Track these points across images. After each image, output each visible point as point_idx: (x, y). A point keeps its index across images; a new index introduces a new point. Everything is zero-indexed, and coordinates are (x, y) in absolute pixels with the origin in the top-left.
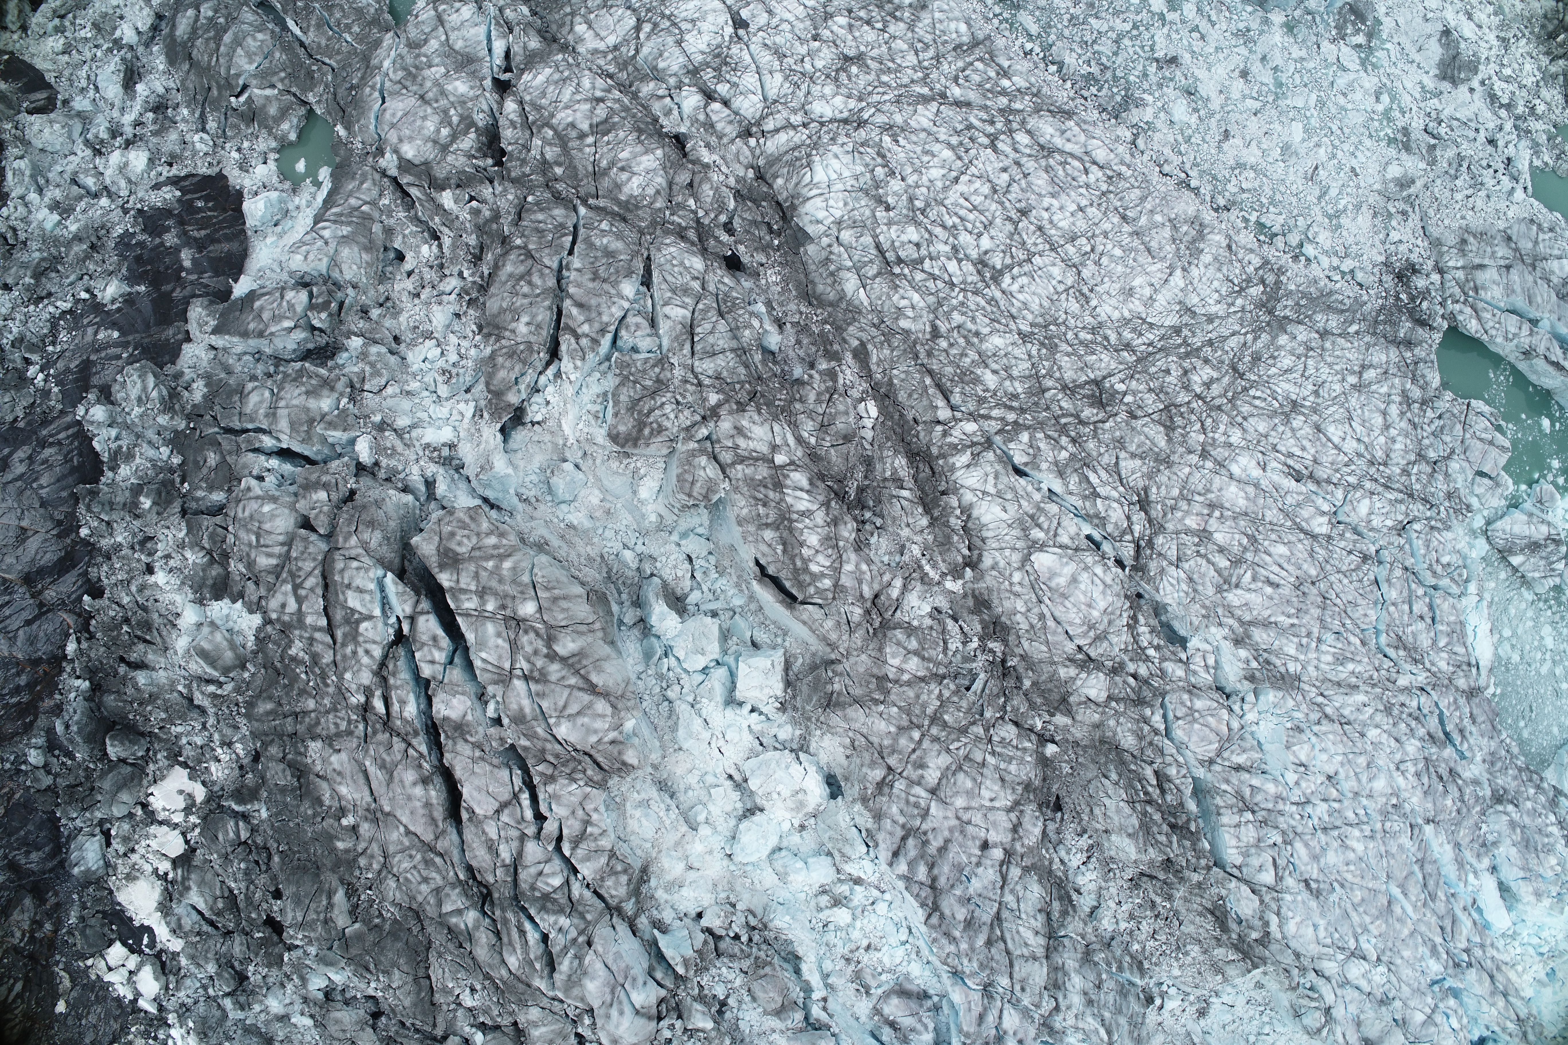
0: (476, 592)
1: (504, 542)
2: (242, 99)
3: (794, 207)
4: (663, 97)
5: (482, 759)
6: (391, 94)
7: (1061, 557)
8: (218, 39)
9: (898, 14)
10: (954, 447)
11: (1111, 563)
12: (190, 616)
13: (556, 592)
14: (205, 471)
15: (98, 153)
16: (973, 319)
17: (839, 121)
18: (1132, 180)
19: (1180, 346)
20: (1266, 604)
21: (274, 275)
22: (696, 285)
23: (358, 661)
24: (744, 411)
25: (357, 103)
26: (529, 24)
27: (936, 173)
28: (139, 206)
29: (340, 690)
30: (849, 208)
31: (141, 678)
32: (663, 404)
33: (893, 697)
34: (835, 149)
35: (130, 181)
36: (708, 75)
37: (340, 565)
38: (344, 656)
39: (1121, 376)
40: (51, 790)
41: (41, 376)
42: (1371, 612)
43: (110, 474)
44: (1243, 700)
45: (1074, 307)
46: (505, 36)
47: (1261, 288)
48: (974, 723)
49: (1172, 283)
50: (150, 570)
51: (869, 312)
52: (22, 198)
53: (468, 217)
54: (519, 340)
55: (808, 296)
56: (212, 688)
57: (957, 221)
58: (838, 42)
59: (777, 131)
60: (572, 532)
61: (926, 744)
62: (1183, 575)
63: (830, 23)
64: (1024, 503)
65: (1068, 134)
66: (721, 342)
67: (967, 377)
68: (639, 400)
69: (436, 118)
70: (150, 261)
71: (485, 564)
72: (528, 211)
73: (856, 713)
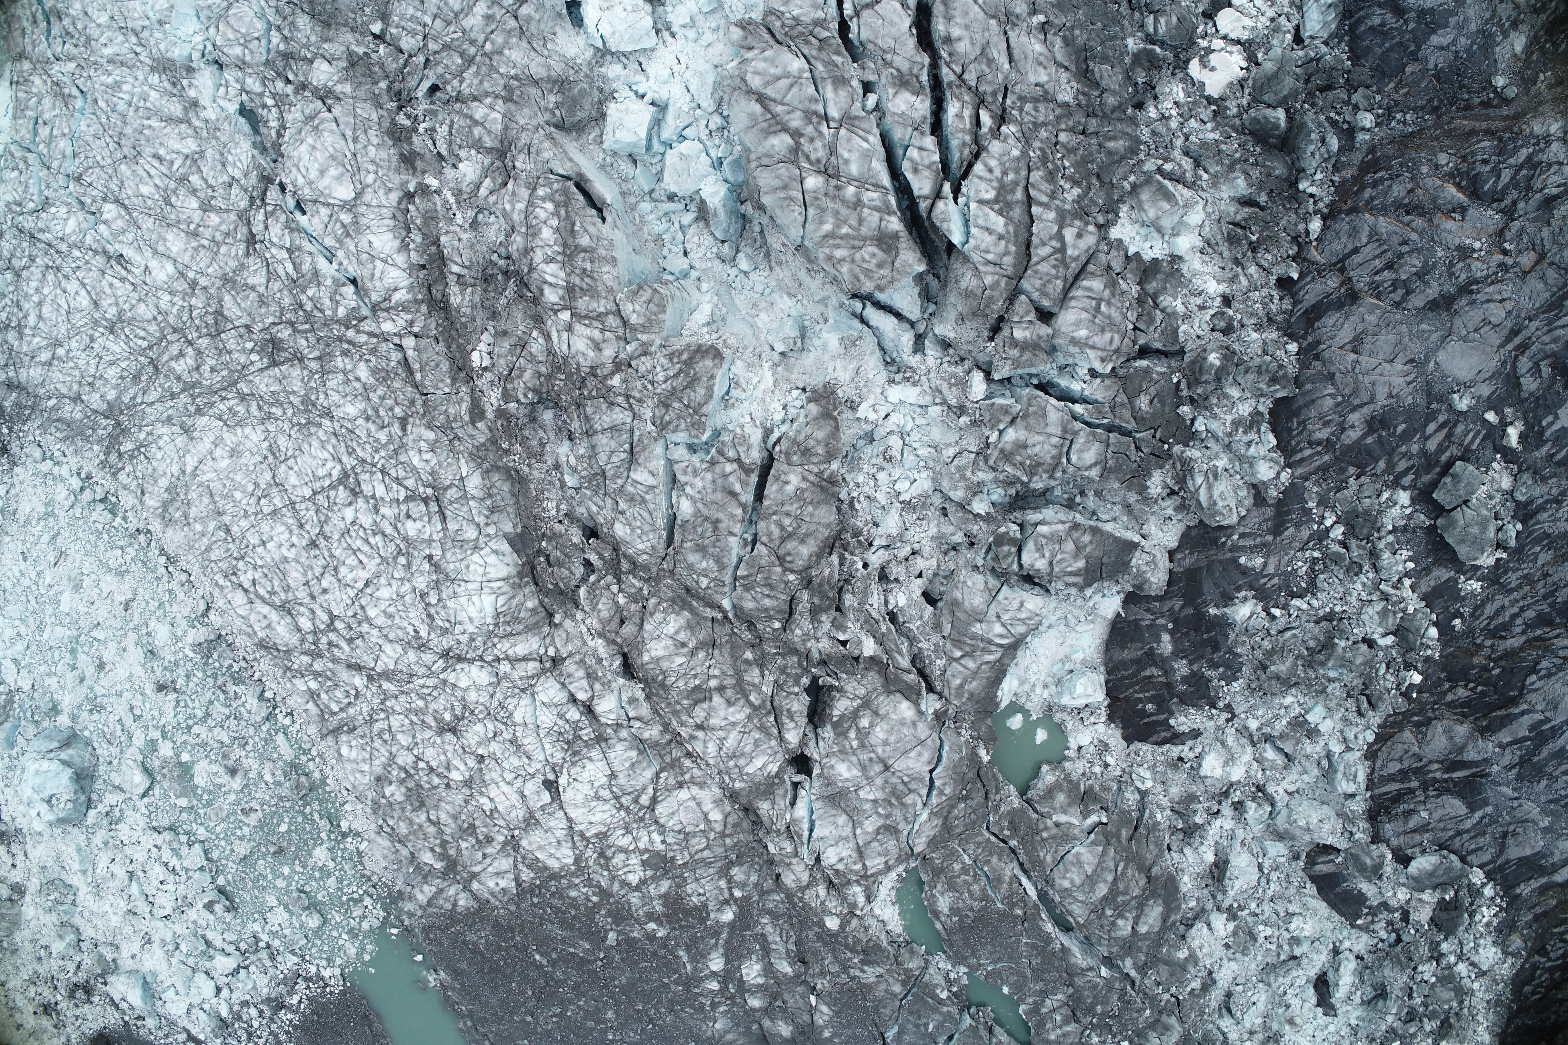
0: (864, 206)
1: (827, 251)
2: (1093, 819)
3: (520, 575)
4: (637, 719)
5: (884, 51)
6: (921, 780)
7: (329, 195)
8: (1114, 891)
9: (403, 775)
10: (405, 309)
11: (290, 187)
12: (1185, 243)
13: (783, 195)
14: (1152, 391)
15: (1260, 788)
16: (369, 435)
17: (465, 659)
18: (216, 569)
19: (199, 396)
20: (165, 140)
21: (1077, 612)
22: (623, 505)
23: (1002, 164)
24: (592, 368)
25: (961, 780)
26: (768, 832)
27: (385, 593)
28: (1213, 711)
29: (1027, 142)
30: (465, 563)
31: (1241, 185)
32: (665, 382)
33: (502, 82)
34: (471, 629)
35: (1223, 743)
36: (587, 733)
37: (1008, 260)
38: (1017, 171)
39: (252, 369)
40: (1351, 87)
41: (1328, 523)
42: (83, 128)
43: (1261, 408)
44: (203, 56)
45: (282, 441)
46: (793, 820)
47: (122, 449)
48: (436, 53)
49: (196, 459)
50: (1227, 301)
51: (462, 453)
52: (1349, 749)
53: (850, 624)
54: (799, 469)
55: (518, 481)
56: (1168, 167)
57: (372, 540)
58: (460, 751)
59: (525, 659)
60: (792, 291)
61: (481, 38)
62: (229, 169)
63: (467, 774)
64: (352, 248)
65: (264, 623)
66: (605, 441)
67: (382, 375)
68: (686, 387)
69: (873, 740)
70: (1204, 643)
71: (850, 231)
72: (780, 611)
73: (537, 70)
